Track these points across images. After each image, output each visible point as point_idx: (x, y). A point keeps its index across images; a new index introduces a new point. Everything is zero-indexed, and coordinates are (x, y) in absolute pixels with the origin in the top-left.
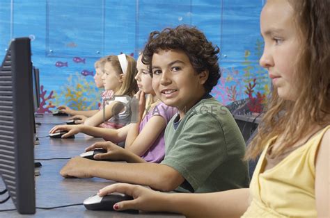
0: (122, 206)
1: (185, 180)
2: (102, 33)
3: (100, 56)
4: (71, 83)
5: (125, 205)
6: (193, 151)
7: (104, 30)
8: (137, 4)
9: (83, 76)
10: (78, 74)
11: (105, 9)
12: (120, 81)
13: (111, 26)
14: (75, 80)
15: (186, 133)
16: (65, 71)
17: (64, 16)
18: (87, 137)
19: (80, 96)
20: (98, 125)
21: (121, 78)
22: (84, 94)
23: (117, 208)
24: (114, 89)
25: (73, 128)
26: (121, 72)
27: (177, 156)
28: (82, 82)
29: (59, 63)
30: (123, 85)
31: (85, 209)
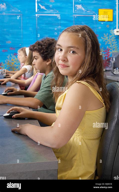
0: (15, 116)
1: (44, 105)
2: (22, 36)
3: (21, 46)
4: (9, 59)
5: (16, 116)
6: (47, 92)
7: (23, 35)
8: (37, 23)
9: (14, 56)
10: (12, 55)
11: (23, 26)
12: (26, 59)
13: (25, 33)
14: (11, 57)
15: (44, 85)
16: (6, 54)
17: (5, 29)
18: (12, 84)
19: (13, 64)
20: (17, 78)
21: (26, 58)
22: (15, 63)
23: (13, 117)
24: (24, 62)
25: (6, 80)
26: (26, 55)
27: (41, 95)
28: (14, 58)
29: (4, 50)
30: (27, 61)
31: (4, 118)
